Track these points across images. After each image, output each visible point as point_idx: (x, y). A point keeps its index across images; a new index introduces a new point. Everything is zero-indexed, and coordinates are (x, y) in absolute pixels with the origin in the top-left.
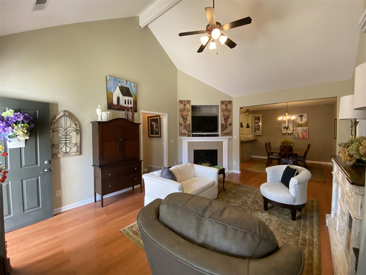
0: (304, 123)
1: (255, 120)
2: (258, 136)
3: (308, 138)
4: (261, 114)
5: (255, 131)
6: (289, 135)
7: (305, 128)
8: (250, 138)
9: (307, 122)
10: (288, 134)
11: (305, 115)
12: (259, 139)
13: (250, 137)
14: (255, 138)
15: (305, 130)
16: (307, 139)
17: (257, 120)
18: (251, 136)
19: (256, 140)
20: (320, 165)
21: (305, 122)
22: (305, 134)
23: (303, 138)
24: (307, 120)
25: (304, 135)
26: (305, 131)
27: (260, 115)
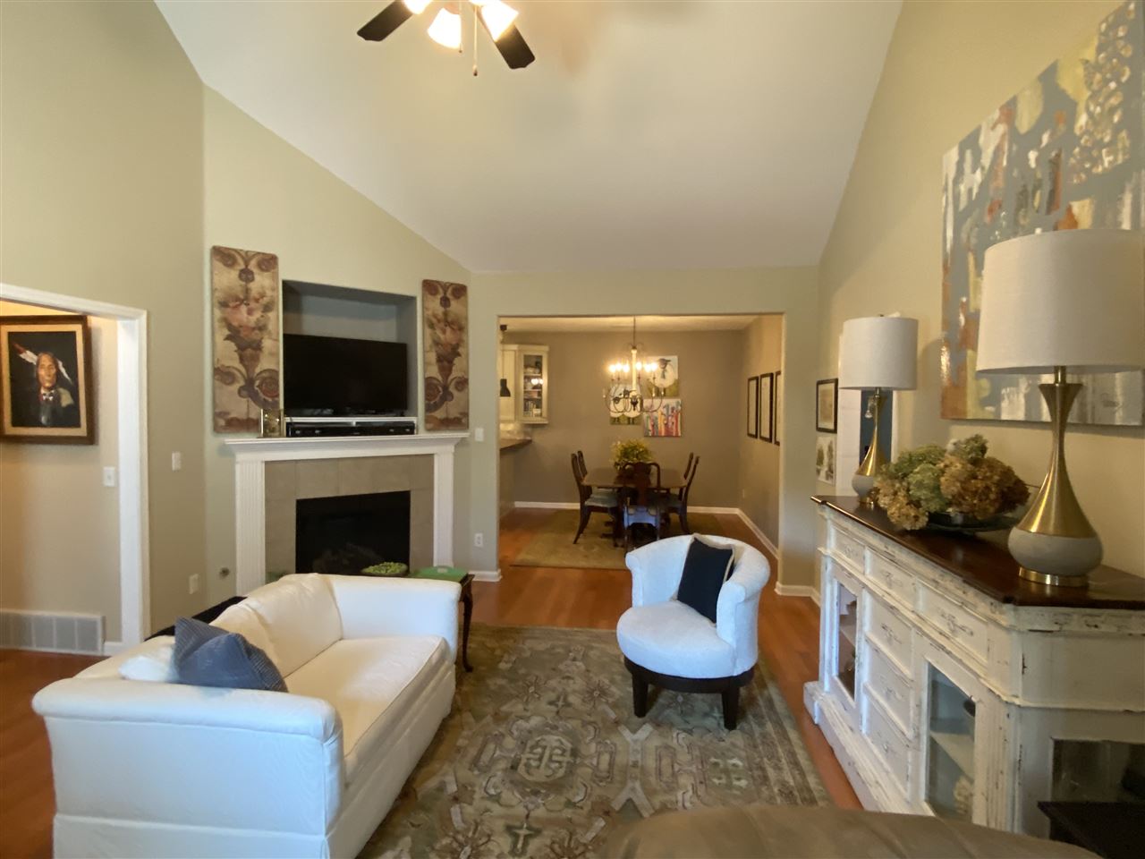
0: (670, 386)
1: (526, 366)
2: (534, 426)
3: (680, 434)
4: (546, 348)
5: (526, 408)
6: (629, 423)
7: (672, 402)
8: (509, 435)
9: (677, 383)
10: (626, 422)
11: (674, 359)
12: (538, 438)
13: (509, 432)
14: (526, 433)
15: (673, 409)
16: (677, 436)
17: (532, 367)
18: (511, 427)
19: (530, 441)
20: (712, 516)
21: (674, 384)
22: (674, 420)
23: (668, 434)
24: (677, 378)
25: (670, 424)
26: (672, 412)
27: (542, 350)
